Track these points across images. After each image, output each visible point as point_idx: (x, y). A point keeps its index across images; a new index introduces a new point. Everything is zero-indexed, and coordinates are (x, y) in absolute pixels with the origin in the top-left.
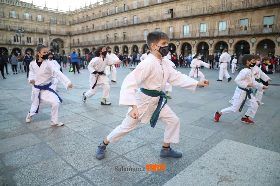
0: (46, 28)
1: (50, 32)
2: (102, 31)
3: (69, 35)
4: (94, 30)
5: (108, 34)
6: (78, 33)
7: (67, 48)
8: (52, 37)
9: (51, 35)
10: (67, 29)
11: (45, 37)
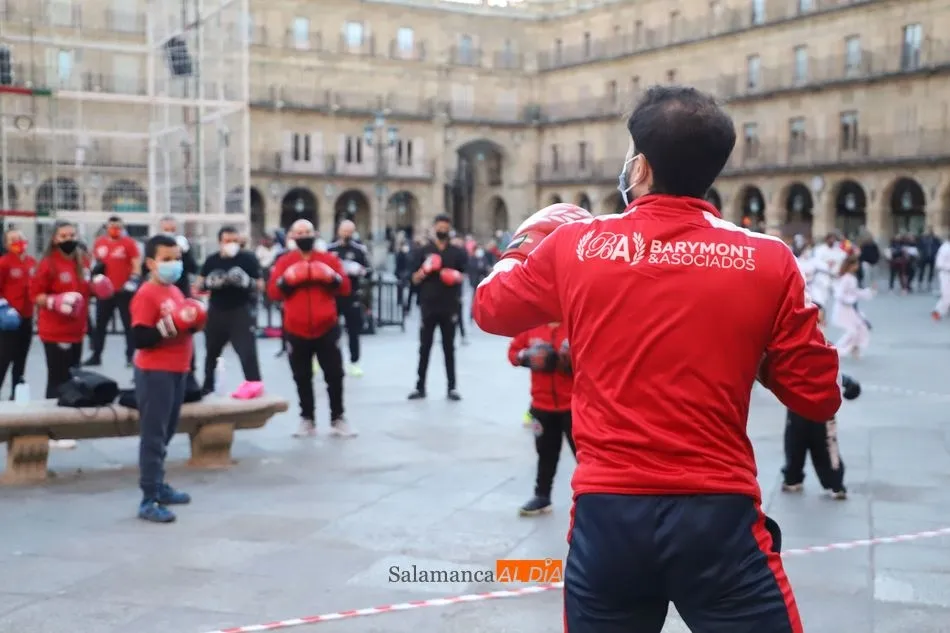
0: (432, 89)
1: (448, 108)
3: (536, 121)
7: (523, 186)
9: (453, 124)
10: (526, 93)
11: (424, 135)
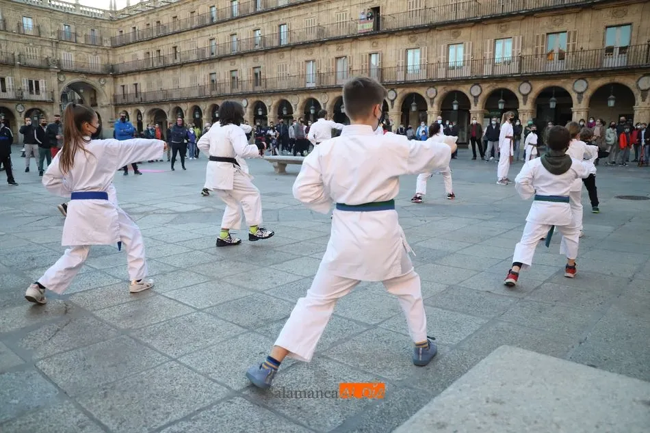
0: (48, 52)
1: (59, 64)
2: (199, 63)
4: (178, 61)
5: (212, 71)
6: (134, 69)
7: (107, 107)
8: (64, 77)
9: (62, 72)
10: (106, 58)
11: (45, 78)
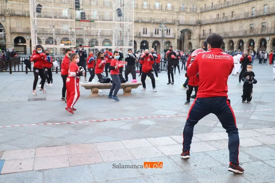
0: (175, 17)
1: (179, 22)
2: (245, 19)
3: (199, 24)
4: (234, 18)
5: (252, 23)
6: (210, 22)
7: (196, 40)
8: (180, 27)
9: (180, 25)
10: (197, 17)
11: (173, 28)
